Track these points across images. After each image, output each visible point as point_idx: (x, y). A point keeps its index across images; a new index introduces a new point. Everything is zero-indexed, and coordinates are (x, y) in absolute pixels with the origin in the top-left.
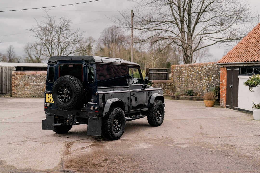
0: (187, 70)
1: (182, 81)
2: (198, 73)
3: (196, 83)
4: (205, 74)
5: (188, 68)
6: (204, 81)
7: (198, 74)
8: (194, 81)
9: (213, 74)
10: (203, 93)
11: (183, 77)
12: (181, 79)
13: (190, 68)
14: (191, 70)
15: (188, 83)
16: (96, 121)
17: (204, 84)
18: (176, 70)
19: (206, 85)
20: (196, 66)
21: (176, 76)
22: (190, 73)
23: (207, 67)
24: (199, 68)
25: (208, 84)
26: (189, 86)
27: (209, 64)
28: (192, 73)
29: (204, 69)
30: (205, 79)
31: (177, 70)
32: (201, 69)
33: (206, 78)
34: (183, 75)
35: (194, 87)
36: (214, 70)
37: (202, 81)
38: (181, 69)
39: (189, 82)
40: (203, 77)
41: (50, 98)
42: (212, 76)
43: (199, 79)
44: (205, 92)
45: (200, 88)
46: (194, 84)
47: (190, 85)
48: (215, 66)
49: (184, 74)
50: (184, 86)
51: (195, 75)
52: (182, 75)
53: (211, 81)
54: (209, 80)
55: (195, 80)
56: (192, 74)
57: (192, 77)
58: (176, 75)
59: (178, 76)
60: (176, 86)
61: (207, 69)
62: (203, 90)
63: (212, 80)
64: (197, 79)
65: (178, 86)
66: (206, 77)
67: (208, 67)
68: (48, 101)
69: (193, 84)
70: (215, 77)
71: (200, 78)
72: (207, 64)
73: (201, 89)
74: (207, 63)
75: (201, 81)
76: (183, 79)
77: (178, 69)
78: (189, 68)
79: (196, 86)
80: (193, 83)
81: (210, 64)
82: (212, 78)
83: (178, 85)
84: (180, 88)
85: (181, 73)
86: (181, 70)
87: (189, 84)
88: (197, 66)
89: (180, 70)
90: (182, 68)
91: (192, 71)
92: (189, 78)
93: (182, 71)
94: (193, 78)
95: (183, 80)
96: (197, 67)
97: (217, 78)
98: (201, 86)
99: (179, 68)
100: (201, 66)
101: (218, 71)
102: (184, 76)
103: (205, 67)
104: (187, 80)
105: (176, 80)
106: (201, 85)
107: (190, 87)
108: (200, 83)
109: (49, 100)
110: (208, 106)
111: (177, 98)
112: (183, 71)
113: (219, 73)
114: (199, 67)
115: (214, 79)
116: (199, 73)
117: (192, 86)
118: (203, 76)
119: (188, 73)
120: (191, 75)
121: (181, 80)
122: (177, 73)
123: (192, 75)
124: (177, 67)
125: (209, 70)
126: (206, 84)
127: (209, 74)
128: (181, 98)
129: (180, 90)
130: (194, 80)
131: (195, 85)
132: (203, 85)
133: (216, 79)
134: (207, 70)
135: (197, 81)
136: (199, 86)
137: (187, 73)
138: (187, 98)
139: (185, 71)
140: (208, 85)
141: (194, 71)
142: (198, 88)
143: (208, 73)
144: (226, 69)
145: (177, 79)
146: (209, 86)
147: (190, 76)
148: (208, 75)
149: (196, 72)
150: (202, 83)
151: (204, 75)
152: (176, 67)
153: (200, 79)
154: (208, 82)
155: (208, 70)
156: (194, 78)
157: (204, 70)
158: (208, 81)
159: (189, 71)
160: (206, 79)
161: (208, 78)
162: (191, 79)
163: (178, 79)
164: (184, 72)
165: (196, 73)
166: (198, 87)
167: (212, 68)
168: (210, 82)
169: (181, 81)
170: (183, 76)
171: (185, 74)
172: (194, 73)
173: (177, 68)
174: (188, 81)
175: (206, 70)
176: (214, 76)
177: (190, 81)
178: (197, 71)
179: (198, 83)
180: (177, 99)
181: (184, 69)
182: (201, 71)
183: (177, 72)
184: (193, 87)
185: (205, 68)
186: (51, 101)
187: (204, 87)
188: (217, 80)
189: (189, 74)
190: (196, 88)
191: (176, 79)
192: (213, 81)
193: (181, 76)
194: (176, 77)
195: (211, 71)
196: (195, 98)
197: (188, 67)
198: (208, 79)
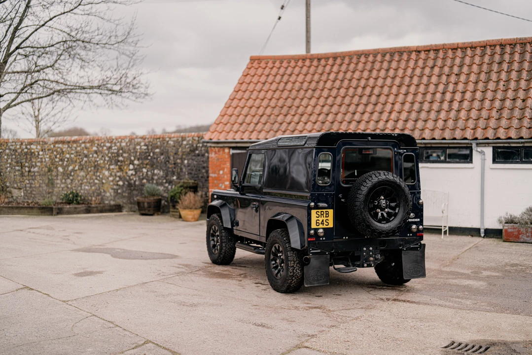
0: (51, 151)
1: (33, 174)
2: (86, 156)
3: (79, 178)
4: (107, 159)
5: (52, 146)
6: (107, 173)
7: (85, 159)
8: (72, 174)
9: (132, 158)
10: (102, 199)
11: (36, 166)
12: (27, 169)
13: (60, 145)
14: (64, 150)
15: (55, 178)
16: (416, 252)
17: (108, 178)
18: (7, 151)
19: (112, 181)
20: (81, 142)
21: (10, 164)
22: (58, 156)
23: (113, 145)
24: (91, 145)
25: (118, 179)
26: (57, 184)
27: (120, 140)
28: (68, 156)
29: (105, 148)
30: (109, 169)
31: (15, 151)
32: (97, 147)
33: (112, 167)
34: (34, 160)
35: (75, 187)
36: (137, 152)
37: (100, 172)
38: (26, 148)
39: (57, 176)
40: (103, 165)
41: (321, 219)
42: (130, 164)
43: (89, 169)
44: (108, 194)
45: (93, 188)
46: (72, 180)
47: (59, 181)
48: (139, 144)
49: (39, 160)
50: (38, 185)
51: (78, 161)
52: (31, 160)
53: (126, 173)
54: (122, 171)
55: (76, 170)
56: (68, 159)
57: (68, 166)
58: (9, 161)
59: (17, 162)
60: (8, 184)
61: (113, 148)
62: (102, 191)
63: (132, 170)
64: (82, 169)
65: (16, 186)
66: (112, 165)
67: (118, 144)
68: (318, 224)
69: (69, 181)
70: (138, 165)
71: (91, 167)
72: (113, 140)
73: (96, 189)
74: (114, 138)
75: (97, 172)
76: (36, 169)
77: (18, 147)
78: (57, 145)
79: (81, 184)
80: (71, 178)
81: (124, 139)
82: (131, 167)
83: (16, 183)
84: (22, 190)
85: (29, 157)
86: (28, 149)
87: (57, 179)
88: (84, 142)
89: (26, 150)
90: (33, 147)
91: (69, 154)
92: (56, 168)
93: (34, 152)
94: (71, 168)
95: (34, 172)
96: (83, 145)
97: (145, 166)
98: (96, 184)
99: (22, 144)
100: (96, 142)
101: (146, 153)
102: (38, 164)
103: (108, 145)
104: (50, 170)
105: (10, 172)
106: (96, 181)
107: (58, 186)
108: (94, 177)
109: (320, 222)
110: (193, 220)
111: (58, 211)
112: (37, 153)
113: (149, 158)
114: (88, 145)
115: (135, 169)
116: (91, 156)
117: (65, 183)
118: (104, 162)
119: (53, 156)
120: (62, 160)
121: (29, 171)
122: (14, 156)
123: (67, 161)
124: (14, 144)
125: (121, 151)
126: (111, 179)
127: (121, 158)
128: (67, 209)
129: (22, 194)
130: (73, 170)
131: (76, 181)
132: (104, 181)
133: (142, 168)
134: (115, 151)
135: (82, 174)
136: (90, 183)
137: (48, 156)
138: (78, 210)
139: (41, 153)
140: (118, 181)
141: (73, 152)
142: (87, 187)
143: (118, 156)
144: (229, 152)
145: (13, 171)
146: (121, 183)
147: (60, 163)
148: (119, 161)
149: (78, 154)
150: (101, 176)
151: (106, 162)
152: (9, 144)
153: (93, 168)
154: (118, 174)
155: (118, 151)
156: (74, 168)
157: (107, 152)
158: (118, 172)
159: (55, 153)
160: (113, 169)
161: (117, 167)
162: (64, 168)
163: (19, 170)
164: (39, 154)
165: (80, 157)
166: (88, 184)
167: (131, 146)
168: (124, 174)
169: (26, 174)
170: (34, 164)
171: (41, 158)
172: (72, 156)
173: (12, 146)
174: (54, 173)
175: (112, 151)
176: (136, 162)
177: (60, 174)
178: (84, 154)
179: (88, 177)
180: (58, 214)
181: (39, 147)
182: (96, 152)
183: (12, 155)
184: (69, 186)
185: (110, 148)
186: (323, 224)
187: (106, 186)
188: (145, 170)
189: (56, 157)
190: (81, 187)
191: (9, 169)
192: (134, 173)
193: (26, 162)
194: (8, 165)
195: (128, 153)
196: (95, 209)
197: (53, 143)
198: (118, 170)
